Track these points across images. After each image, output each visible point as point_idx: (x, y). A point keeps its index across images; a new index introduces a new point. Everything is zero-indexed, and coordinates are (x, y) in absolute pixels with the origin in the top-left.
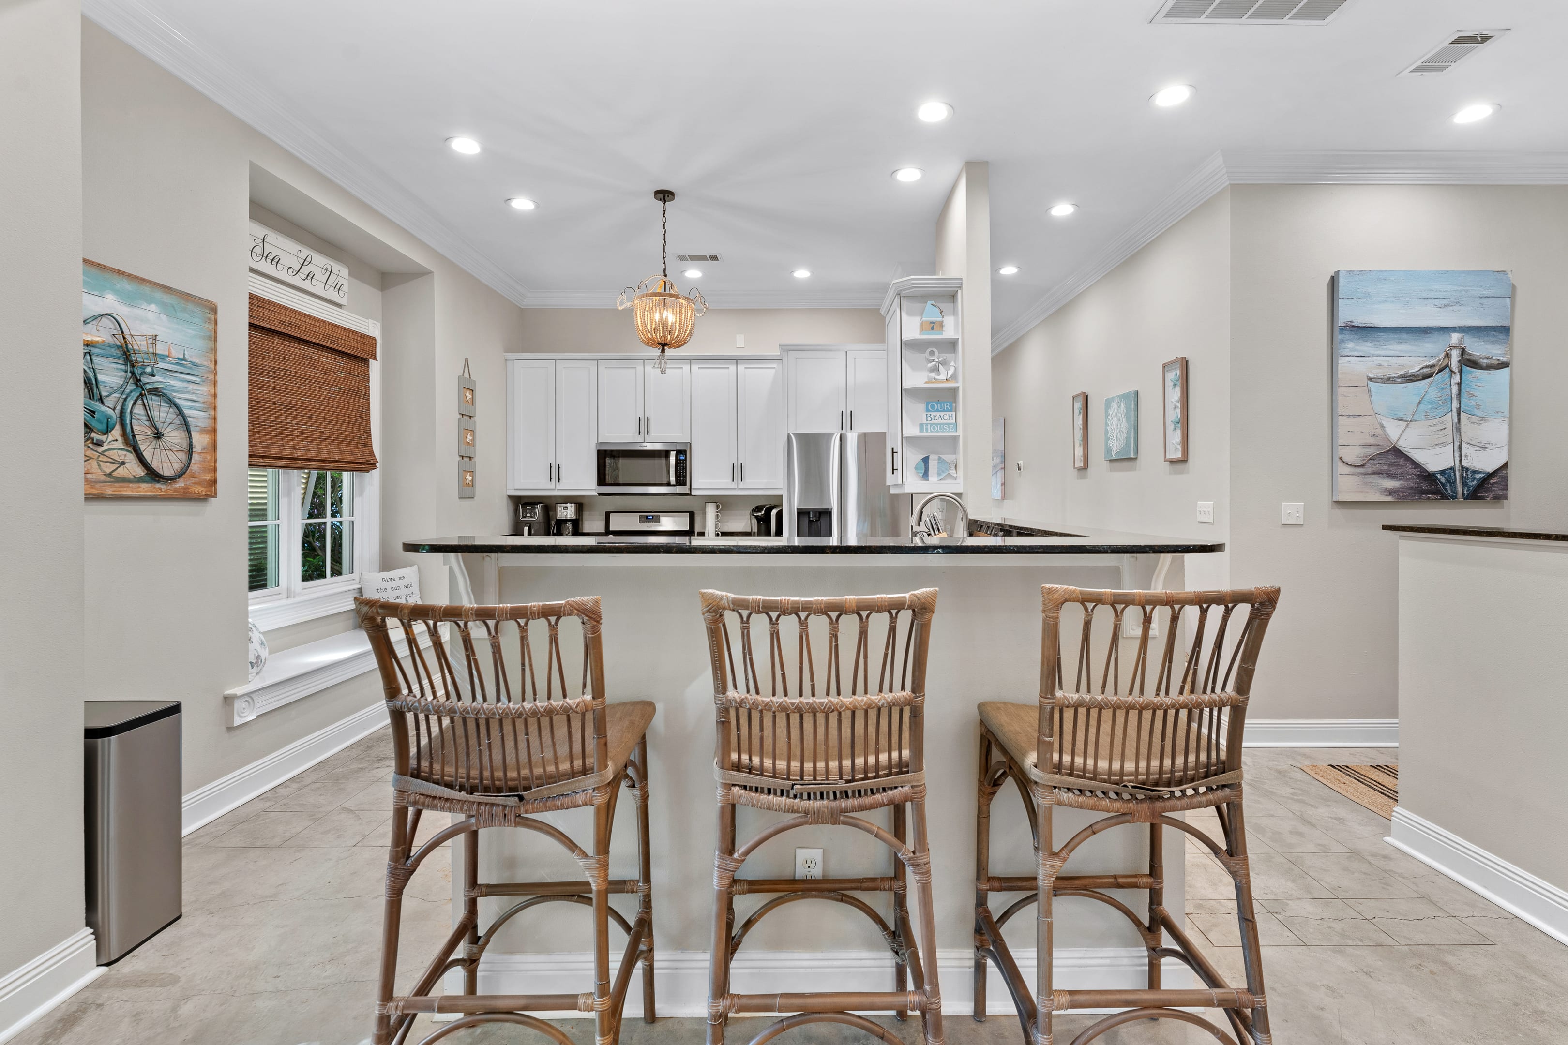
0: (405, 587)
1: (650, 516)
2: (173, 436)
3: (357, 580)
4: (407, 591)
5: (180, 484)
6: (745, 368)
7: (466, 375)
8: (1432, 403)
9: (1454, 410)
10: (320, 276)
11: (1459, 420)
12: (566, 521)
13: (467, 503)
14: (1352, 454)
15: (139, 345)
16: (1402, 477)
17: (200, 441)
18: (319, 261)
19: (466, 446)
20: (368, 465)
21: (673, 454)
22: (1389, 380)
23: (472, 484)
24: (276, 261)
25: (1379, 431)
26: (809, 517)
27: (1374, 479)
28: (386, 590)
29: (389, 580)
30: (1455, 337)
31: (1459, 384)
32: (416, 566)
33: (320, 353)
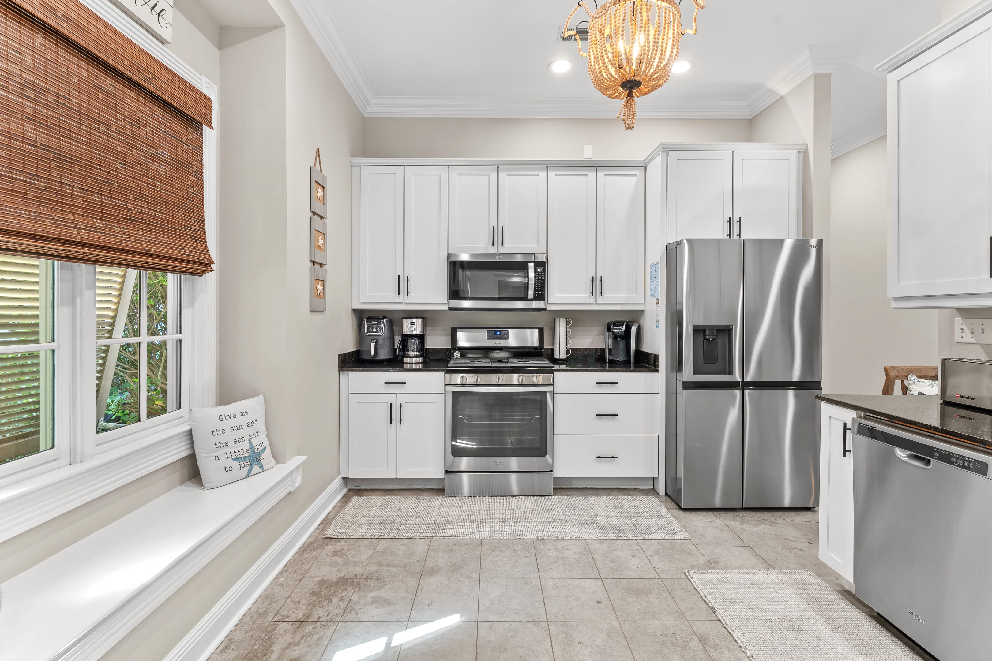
0: (249, 425)
1: (498, 331)
3: (187, 418)
4: (251, 431)
6: (606, 175)
7: (318, 168)
12: (412, 336)
13: (317, 317)
19: (318, 251)
20: (201, 265)
21: (531, 265)
23: (323, 296)
26: (704, 335)
28: (223, 431)
29: (227, 417)
32: (261, 396)
33: (127, 91)
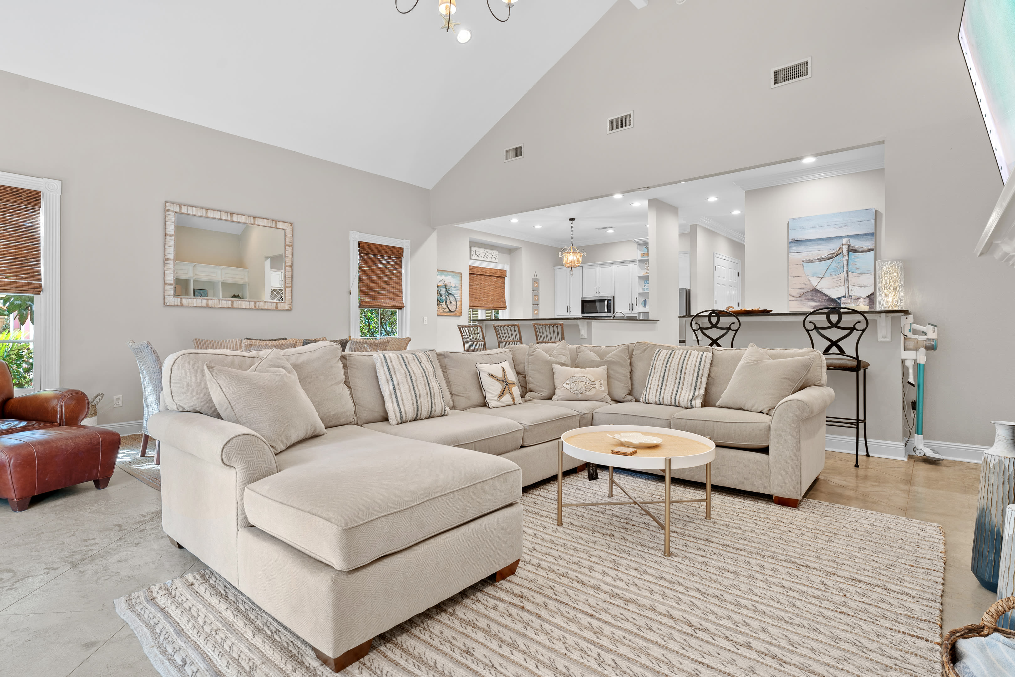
2: (454, 303)
5: (455, 313)
7: (536, 277)
8: (833, 269)
9: (845, 271)
10: (490, 256)
11: (848, 275)
14: (796, 292)
15: (448, 285)
16: (819, 301)
17: (458, 303)
18: (490, 252)
19: (535, 301)
20: (505, 308)
21: (607, 300)
22: (812, 261)
23: (538, 314)
24: (478, 255)
25: (808, 282)
27: (806, 302)
30: (845, 241)
31: (848, 260)
33: (490, 277)
